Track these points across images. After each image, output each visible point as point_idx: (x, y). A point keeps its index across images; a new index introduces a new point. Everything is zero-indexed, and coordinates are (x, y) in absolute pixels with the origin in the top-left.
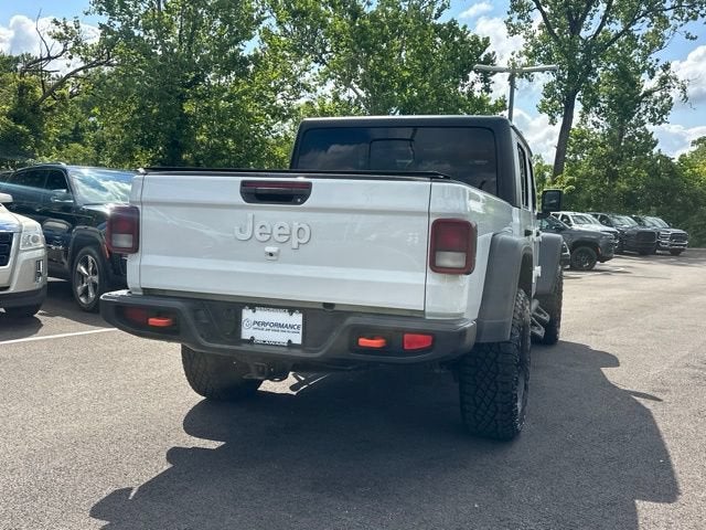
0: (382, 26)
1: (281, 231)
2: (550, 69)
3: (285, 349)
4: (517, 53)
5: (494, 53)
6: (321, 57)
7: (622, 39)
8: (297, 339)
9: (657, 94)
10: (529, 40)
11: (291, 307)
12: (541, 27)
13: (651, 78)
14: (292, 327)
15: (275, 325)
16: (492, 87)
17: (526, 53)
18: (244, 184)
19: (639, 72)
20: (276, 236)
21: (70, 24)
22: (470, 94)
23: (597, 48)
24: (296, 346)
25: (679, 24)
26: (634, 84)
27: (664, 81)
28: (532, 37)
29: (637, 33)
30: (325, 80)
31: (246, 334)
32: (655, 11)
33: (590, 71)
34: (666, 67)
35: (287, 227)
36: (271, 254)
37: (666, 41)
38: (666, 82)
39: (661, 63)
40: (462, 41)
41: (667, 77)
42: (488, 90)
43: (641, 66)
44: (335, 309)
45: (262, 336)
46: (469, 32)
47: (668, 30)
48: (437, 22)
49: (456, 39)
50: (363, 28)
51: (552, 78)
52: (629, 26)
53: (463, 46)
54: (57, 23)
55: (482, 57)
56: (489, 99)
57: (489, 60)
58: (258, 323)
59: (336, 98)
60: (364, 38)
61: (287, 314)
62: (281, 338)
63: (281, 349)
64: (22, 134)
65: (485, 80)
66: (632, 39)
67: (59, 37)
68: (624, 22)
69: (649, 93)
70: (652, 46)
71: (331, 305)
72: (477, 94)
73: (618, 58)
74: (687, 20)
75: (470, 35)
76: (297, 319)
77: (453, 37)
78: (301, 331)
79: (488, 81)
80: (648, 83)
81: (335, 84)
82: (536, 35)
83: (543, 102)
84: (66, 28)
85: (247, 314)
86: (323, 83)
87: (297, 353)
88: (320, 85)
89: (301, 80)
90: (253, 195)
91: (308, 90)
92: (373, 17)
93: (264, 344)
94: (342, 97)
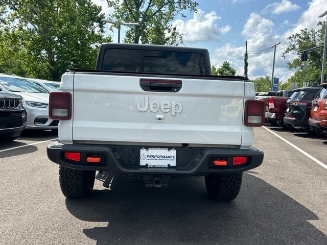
1: (166, 106)
2: (128, 25)
3: (167, 169)
4: (111, 15)
5: (104, 14)
6: (14, 6)
7: (157, 14)
8: (173, 163)
9: (171, 39)
10: (117, 10)
11: (169, 147)
12: (123, 4)
13: (169, 32)
14: (170, 157)
15: (160, 157)
16: (104, 30)
17: (116, 16)
18: (141, 80)
19: (164, 29)
20: (162, 109)
22: (93, 32)
23: (147, 17)
24: (173, 167)
25: (179, 10)
26: (163, 34)
27: (174, 34)
28: (118, 8)
29: (164, 12)
30: (14, 19)
31: (143, 162)
32: (171, 3)
33: (144, 27)
34: (175, 29)
35: (169, 104)
36: (160, 119)
37: (175, 17)
38: (174, 35)
39: (173, 27)
40: (89, 7)
41: (175, 32)
42: (102, 31)
43: (165, 27)
44: (189, 146)
45: (152, 163)
46: (92, 3)
47: (175, 12)
49: (86, 5)
51: (129, 29)
52: (161, 8)
53: (89, 9)
55: (99, 15)
56: (103, 36)
57: (102, 16)
58: (150, 157)
59: (21, 29)
61: (167, 150)
62: (164, 163)
63: (164, 169)
65: (101, 26)
66: (161, 15)
68: (158, 7)
69: (168, 39)
70: (169, 18)
71: (187, 145)
72: (96, 33)
73: (156, 22)
74: (182, 9)
75: (92, 5)
76: (173, 153)
77: (84, 4)
78: (175, 159)
79: (103, 27)
80: (167, 35)
81: (20, 21)
82: (120, 8)
83: (125, 39)
85: (143, 152)
86: (13, 20)
87: (173, 171)
88: (11, 21)
90: (148, 87)
91: (5, 23)
93: (154, 167)
94: (24, 28)
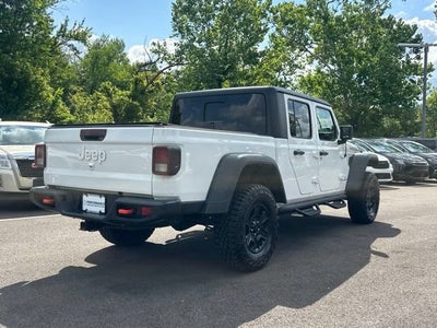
0: (344, 24)
1: (95, 155)
3: (99, 216)
5: (421, 34)
8: (103, 210)
11: (100, 193)
14: (101, 204)
18: (81, 131)
20: (93, 157)
21: (161, 44)
22: (408, 61)
24: (103, 214)
30: (312, 61)
31: (84, 207)
35: (97, 152)
36: (91, 167)
40: (400, 29)
48: (382, 17)
50: (330, 27)
54: (154, 44)
55: (414, 37)
57: (419, 39)
58: (88, 202)
59: (319, 71)
60: (331, 33)
61: (99, 197)
62: (97, 209)
63: (97, 215)
64: (136, 106)
67: (156, 52)
71: (121, 193)
75: (404, 25)
76: (103, 200)
77: (392, 26)
78: (104, 206)
81: (319, 62)
84: (159, 46)
85: (84, 197)
87: (103, 217)
88: (308, 64)
89: (296, 62)
91: (300, 68)
92: (339, 19)
94: (322, 70)
